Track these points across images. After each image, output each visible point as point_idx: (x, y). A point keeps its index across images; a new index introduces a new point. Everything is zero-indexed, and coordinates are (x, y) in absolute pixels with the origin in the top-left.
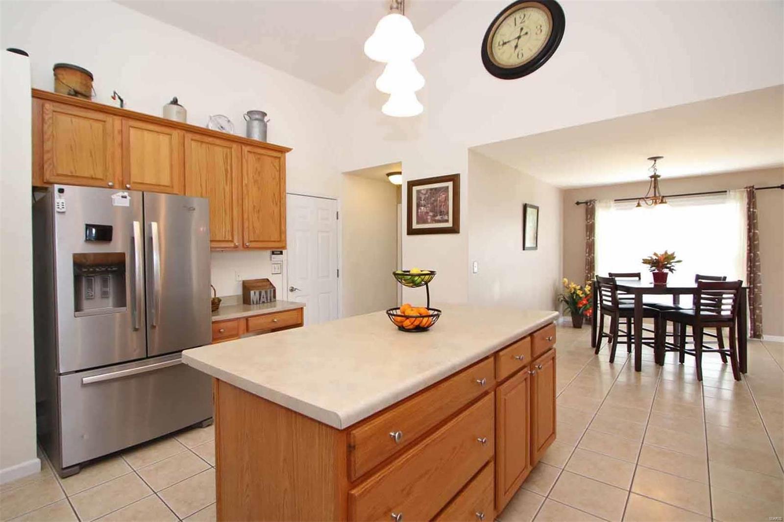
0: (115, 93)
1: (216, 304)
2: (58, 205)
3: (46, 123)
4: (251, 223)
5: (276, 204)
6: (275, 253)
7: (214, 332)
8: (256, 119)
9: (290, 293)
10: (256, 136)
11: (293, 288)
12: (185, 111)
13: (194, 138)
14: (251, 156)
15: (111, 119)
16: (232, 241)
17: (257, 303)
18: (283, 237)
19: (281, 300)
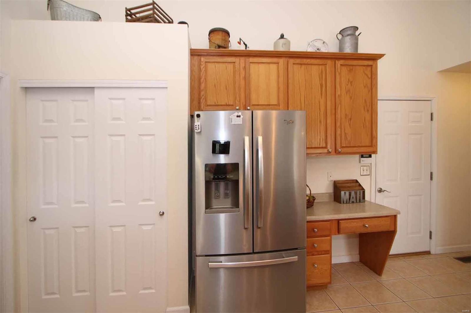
0: (240, 39)
1: (311, 202)
2: (196, 127)
3: (201, 71)
4: (343, 130)
5: (368, 111)
6: (364, 156)
7: (308, 231)
8: (348, 35)
9: (378, 194)
10: (348, 49)
11: (381, 189)
12: (289, 42)
13: (295, 62)
14: (344, 69)
15: (238, 59)
16: (326, 147)
17: (347, 203)
18: (374, 141)
19: (369, 200)
